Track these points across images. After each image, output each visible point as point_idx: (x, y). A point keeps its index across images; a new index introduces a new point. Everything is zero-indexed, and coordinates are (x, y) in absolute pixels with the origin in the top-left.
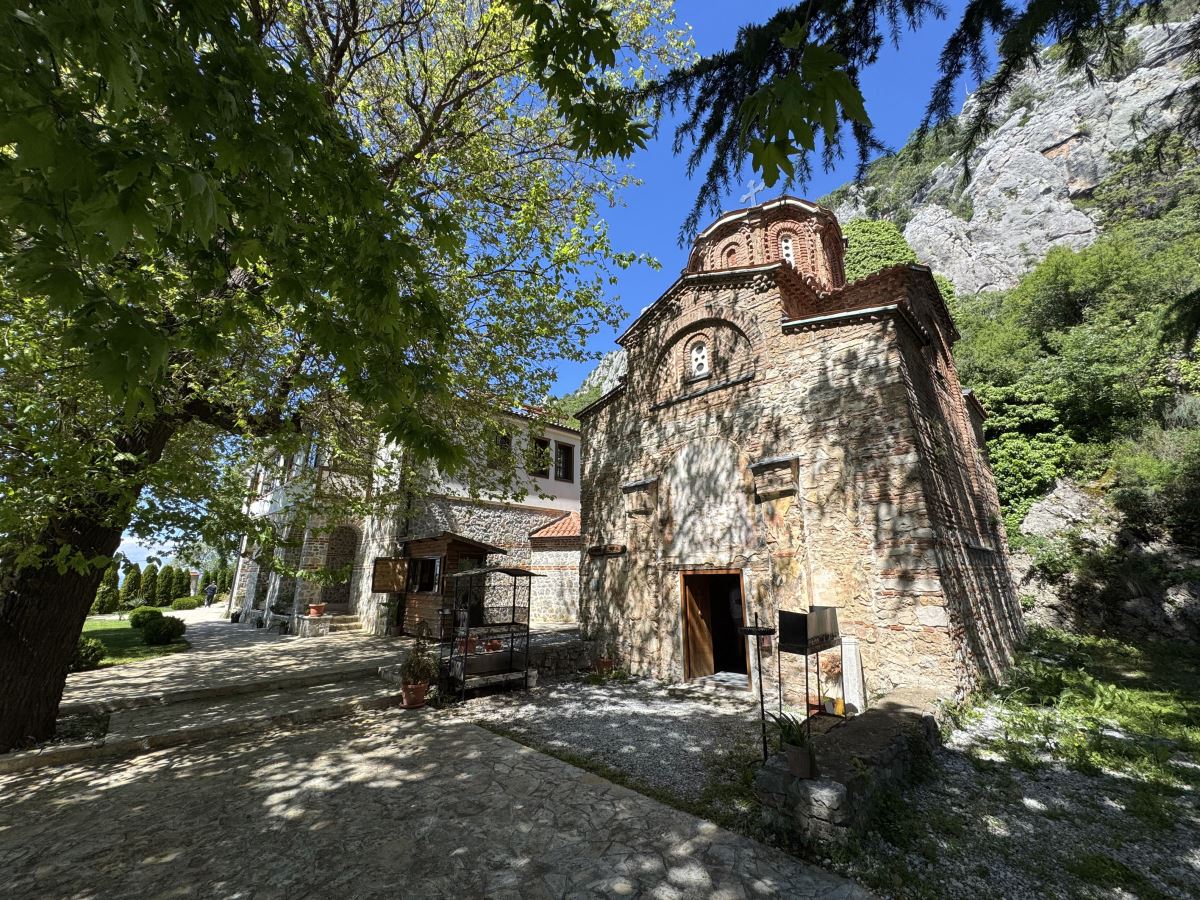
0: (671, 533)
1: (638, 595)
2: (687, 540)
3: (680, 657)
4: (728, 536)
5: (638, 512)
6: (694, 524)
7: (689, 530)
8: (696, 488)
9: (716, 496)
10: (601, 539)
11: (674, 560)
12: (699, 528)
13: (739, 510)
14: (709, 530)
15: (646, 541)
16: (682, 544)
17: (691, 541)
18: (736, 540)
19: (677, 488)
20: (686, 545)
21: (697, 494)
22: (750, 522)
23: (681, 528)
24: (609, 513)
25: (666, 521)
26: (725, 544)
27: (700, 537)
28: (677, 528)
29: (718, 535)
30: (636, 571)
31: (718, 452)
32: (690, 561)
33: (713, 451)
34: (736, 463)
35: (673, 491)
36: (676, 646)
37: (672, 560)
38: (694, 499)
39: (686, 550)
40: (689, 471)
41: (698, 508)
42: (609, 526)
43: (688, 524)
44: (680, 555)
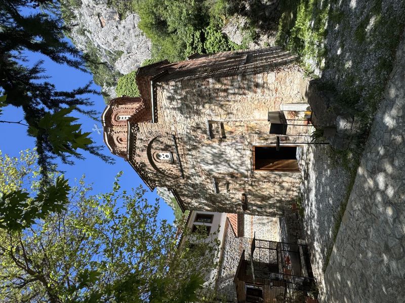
0: (237, 174)
1: (264, 190)
2: (241, 167)
3: (290, 174)
4: (240, 150)
5: (228, 188)
6: (233, 164)
7: (236, 166)
8: (219, 162)
9: (222, 154)
10: (239, 205)
11: (249, 173)
12: (236, 162)
13: (228, 145)
14: (236, 158)
15: (240, 185)
16: (243, 170)
17: (241, 165)
18: (240, 147)
19: (218, 170)
20: (242, 168)
21: (221, 162)
22: (234, 141)
23: (235, 169)
24: (227, 200)
25: (232, 175)
26: (243, 152)
27: (239, 162)
28: (235, 171)
29: (239, 154)
30: (254, 190)
31: (204, 152)
32: (249, 166)
33: (203, 154)
34: (209, 145)
35: (219, 172)
36: (286, 175)
37: (249, 174)
38: (223, 163)
39: (245, 168)
40: (211, 164)
41: (227, 162)
42: (234, 200)
43: (233, 166)
44: (247, 171)
